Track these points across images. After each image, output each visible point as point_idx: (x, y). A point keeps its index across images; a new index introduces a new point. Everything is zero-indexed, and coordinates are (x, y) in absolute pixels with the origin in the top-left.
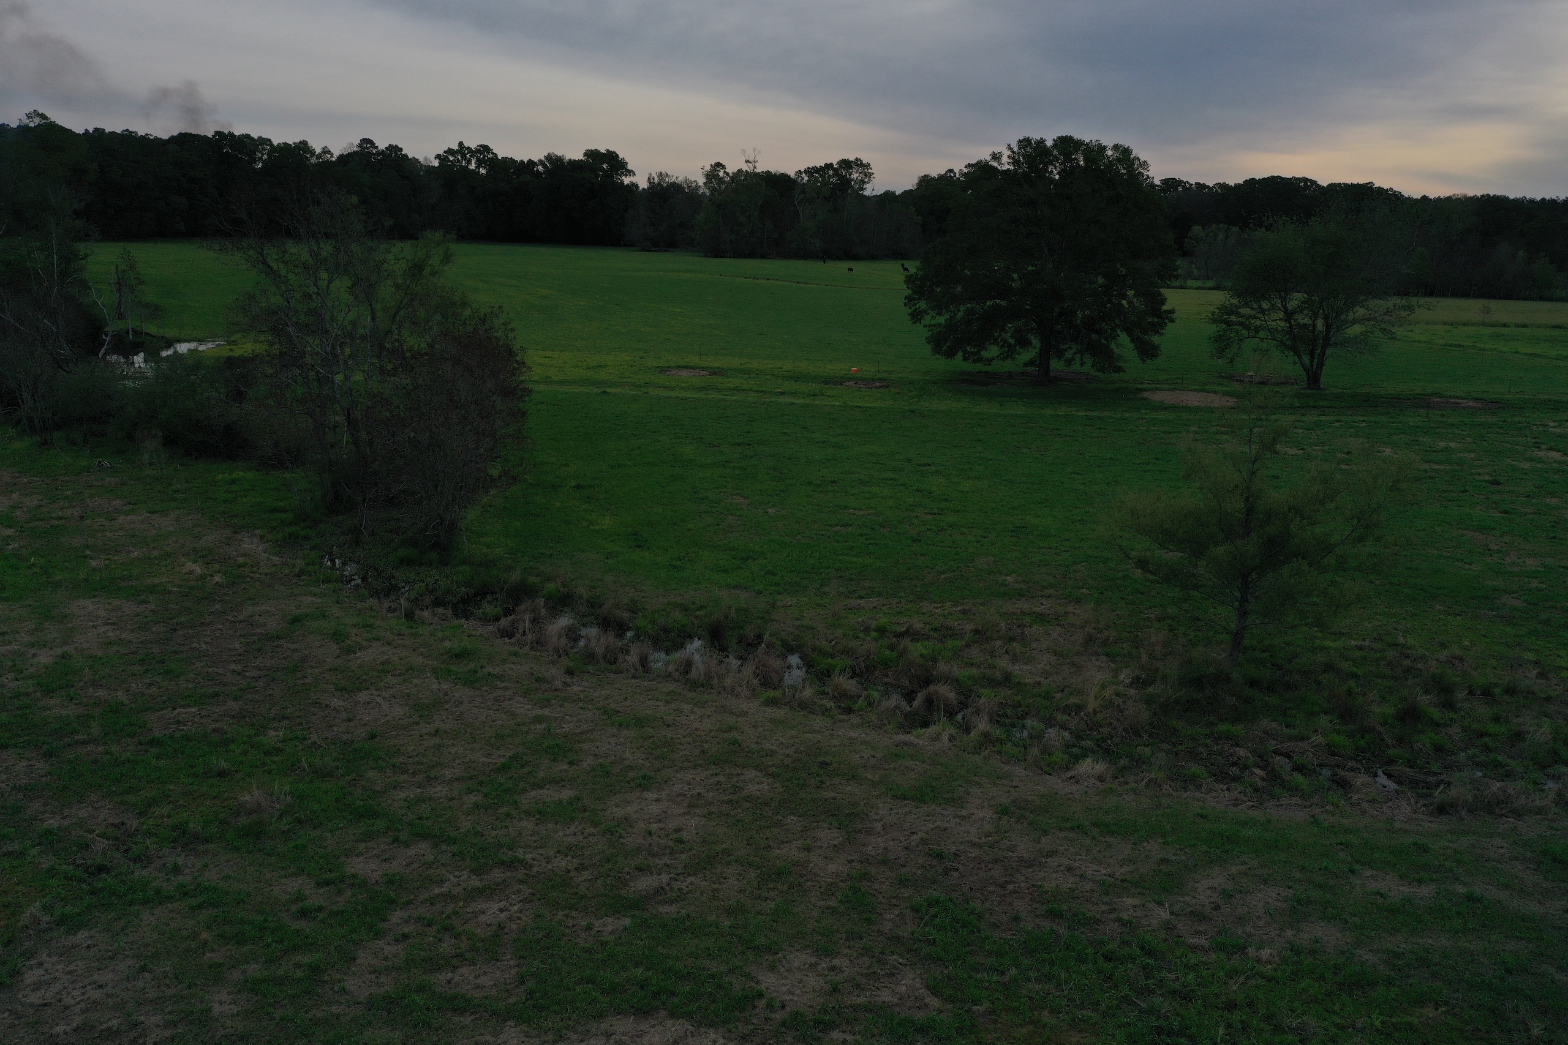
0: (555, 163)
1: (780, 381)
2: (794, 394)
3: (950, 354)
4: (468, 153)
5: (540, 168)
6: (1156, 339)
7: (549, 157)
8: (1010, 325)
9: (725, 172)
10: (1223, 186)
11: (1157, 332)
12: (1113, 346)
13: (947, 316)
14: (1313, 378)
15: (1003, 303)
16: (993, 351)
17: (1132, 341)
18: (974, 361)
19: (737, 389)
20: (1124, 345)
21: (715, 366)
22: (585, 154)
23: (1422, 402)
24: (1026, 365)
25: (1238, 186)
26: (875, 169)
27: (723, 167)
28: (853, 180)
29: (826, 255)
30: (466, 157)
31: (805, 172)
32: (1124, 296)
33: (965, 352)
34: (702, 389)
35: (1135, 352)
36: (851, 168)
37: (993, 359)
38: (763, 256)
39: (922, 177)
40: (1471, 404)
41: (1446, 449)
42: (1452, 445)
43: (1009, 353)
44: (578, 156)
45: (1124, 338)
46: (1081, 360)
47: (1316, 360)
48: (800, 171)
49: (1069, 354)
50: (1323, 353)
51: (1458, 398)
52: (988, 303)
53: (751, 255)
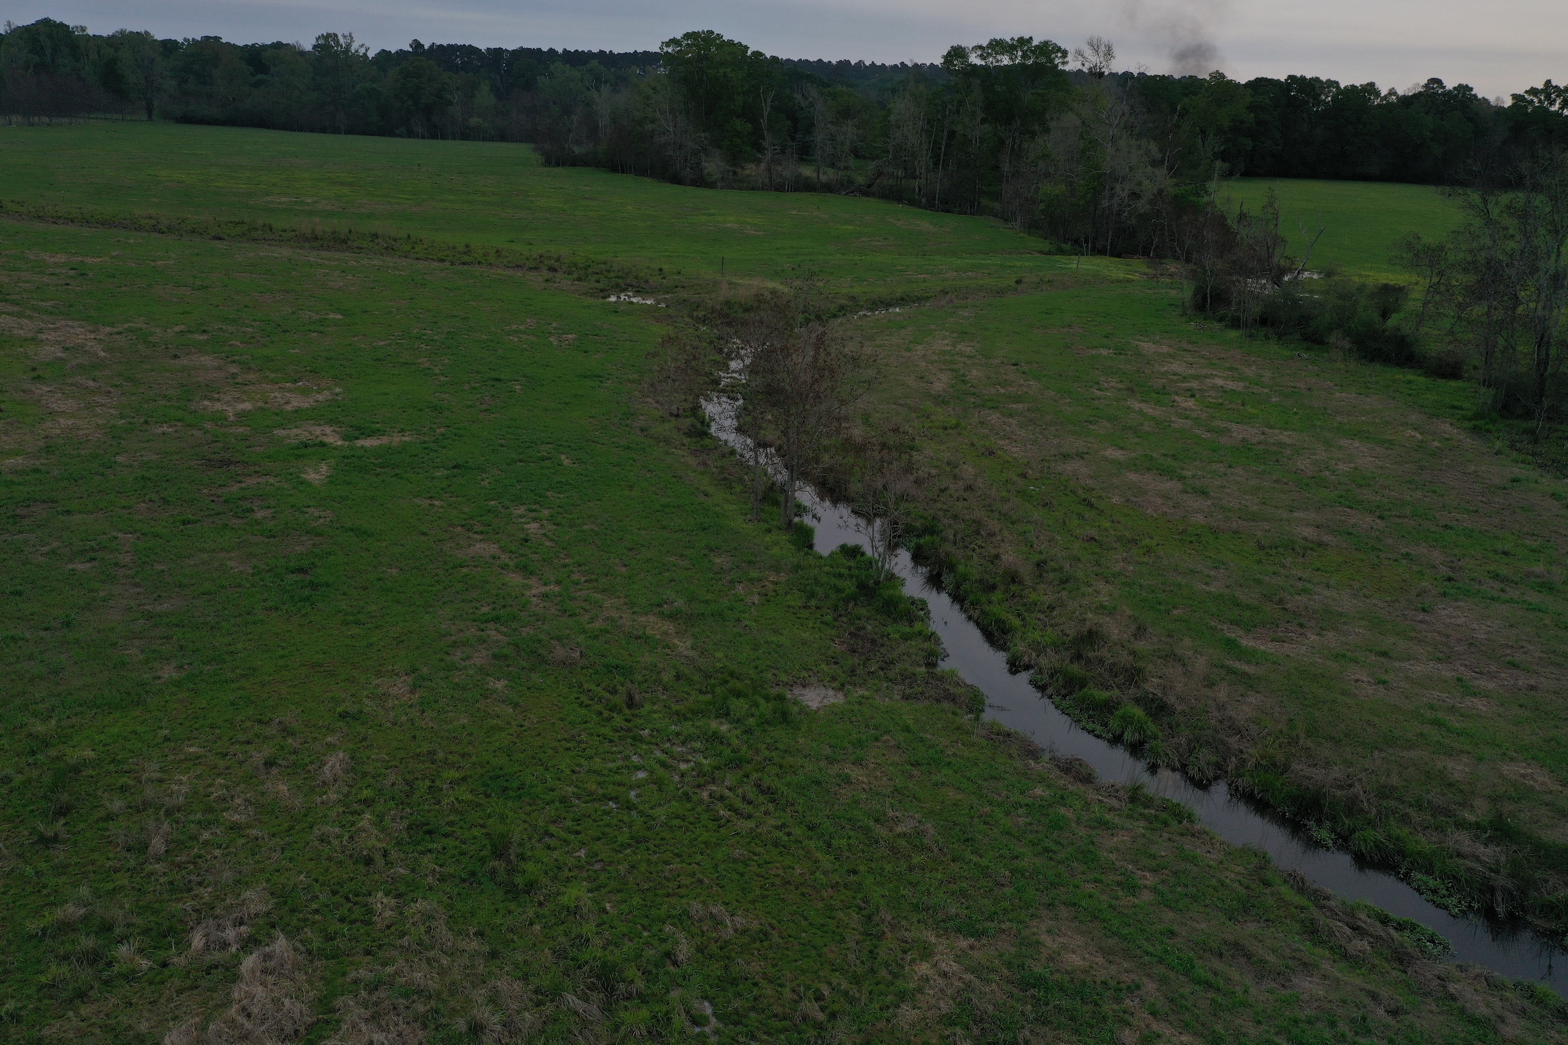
4: (1554, 93)
30: (1550, 97)
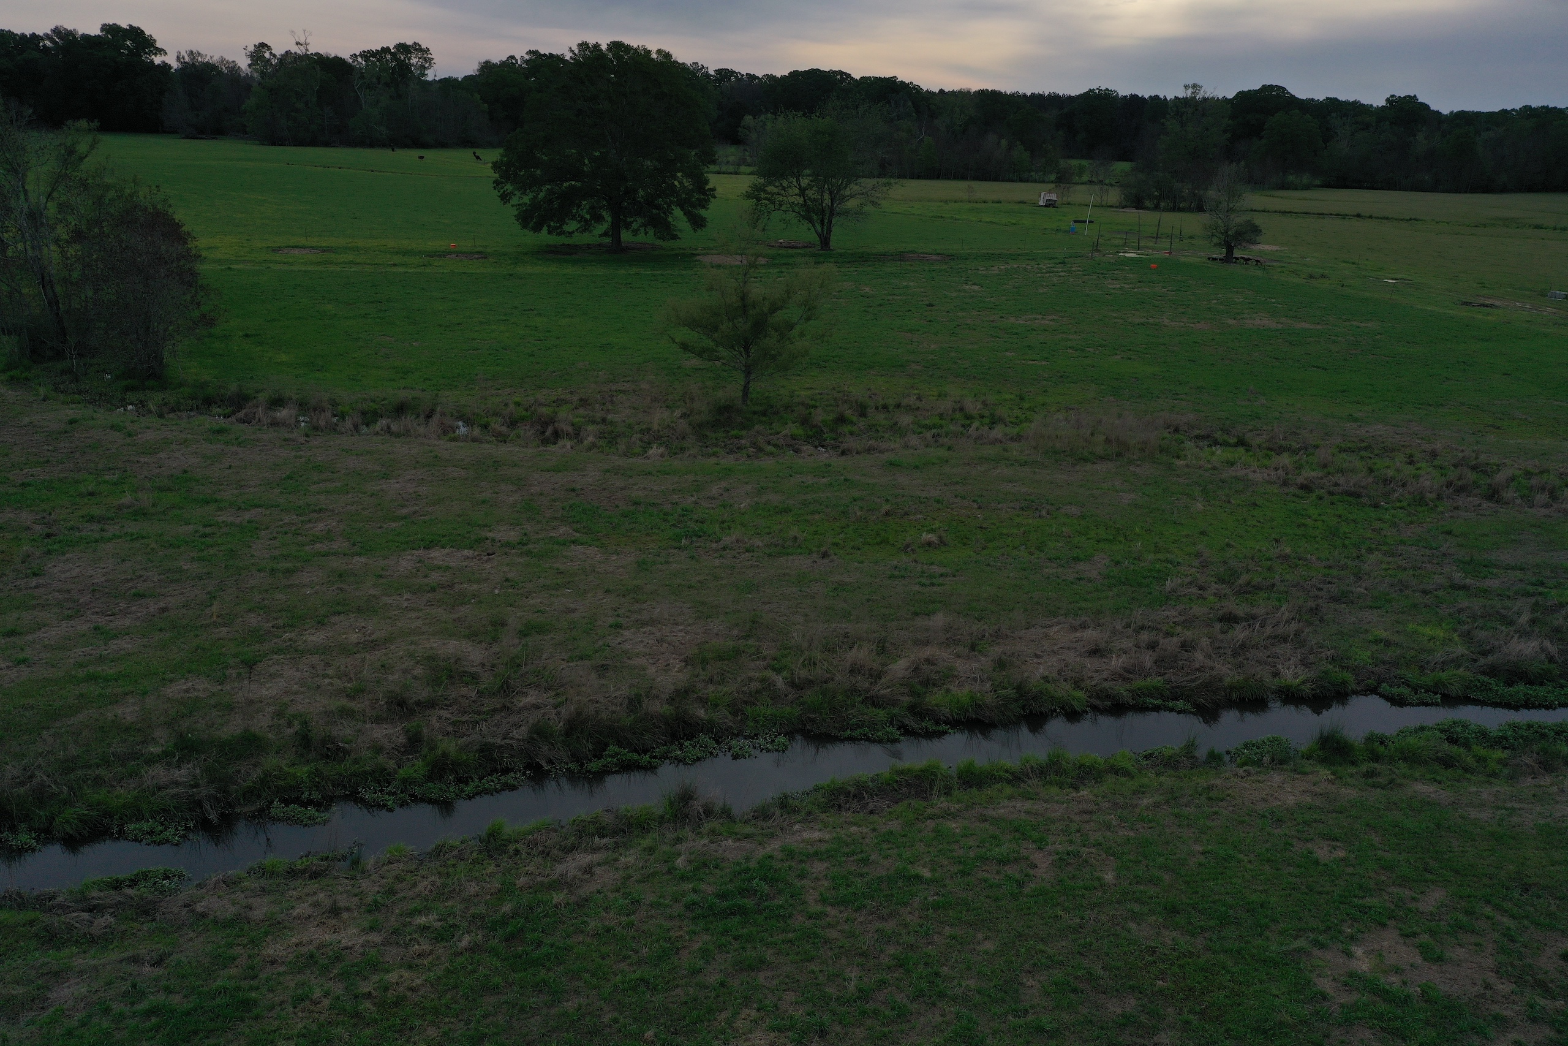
0: (66, 39)
1: (389, 256)
2: (405, 265)
3: (537, 229)
5: (48, 43)
6: (703, 212)
7: (57, 31)
8: (584, 203)
9: (271, 53)
10: (771, 78)
11: (704, 207)
12: (670, 219)
13: (531, 195)
14: (825, 242)
15: (579, 184)
16: (572, 226)
17: (685, 214)
18: (559, 234)
19: (351, 263)
20: (678, 217)
21: (324, 244)
22: (102, 30)
23: (900, 257)
24: (601, 236)
25: (783, 78)
26: (435, 54)
27: (269, 48)
28: (413, 65)
29: (394, 143)
31: (361, 55)
32: (675, 178)
33: (549, 226)
34: (319, 263)
35: (688, 224)
36: (411, 53)
37: (573, 232)
38: (327, 145)
39: (484, 63)
40: (934, 257)
41: (907, 287)
42: (911, 284)
43: (586, 227)
44: (95, 30)
45: (678, 212)
46: (645, 230)
47: (825, 227)
48: (355, 54)
49: (635, 226)
50: (830, 222)
51: (926, 253)
52: (565, 185)
53: (314, 143)
